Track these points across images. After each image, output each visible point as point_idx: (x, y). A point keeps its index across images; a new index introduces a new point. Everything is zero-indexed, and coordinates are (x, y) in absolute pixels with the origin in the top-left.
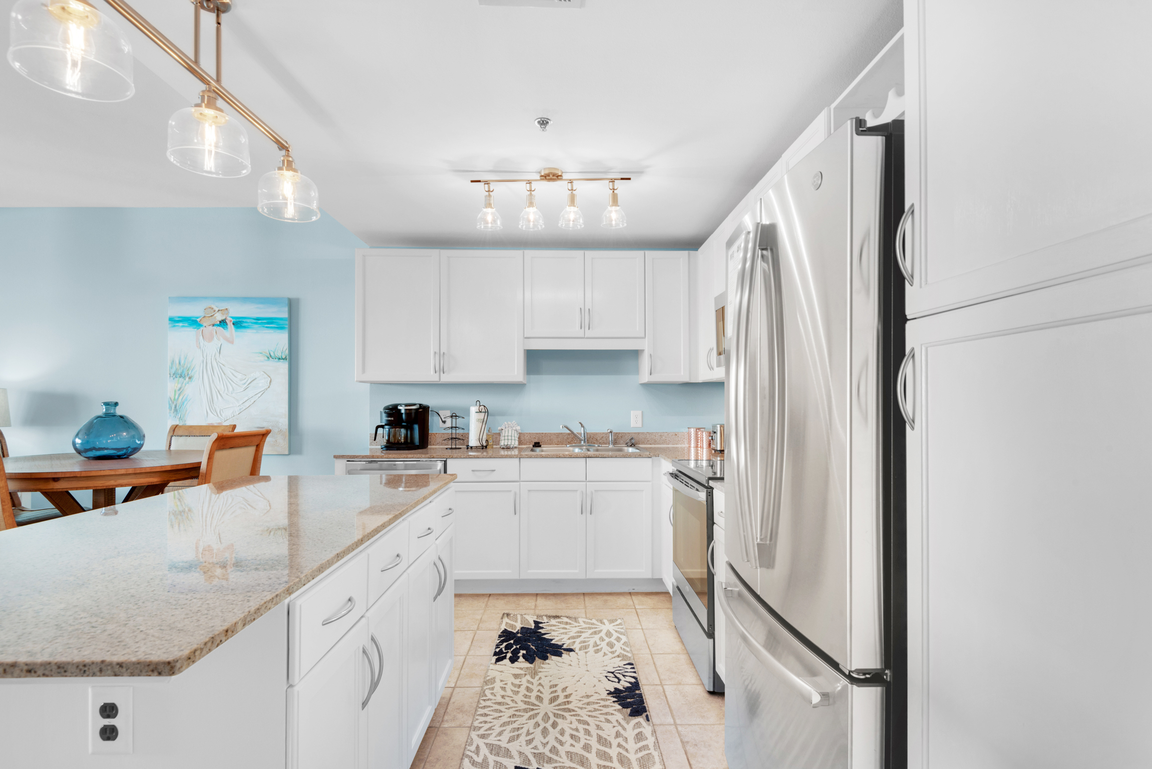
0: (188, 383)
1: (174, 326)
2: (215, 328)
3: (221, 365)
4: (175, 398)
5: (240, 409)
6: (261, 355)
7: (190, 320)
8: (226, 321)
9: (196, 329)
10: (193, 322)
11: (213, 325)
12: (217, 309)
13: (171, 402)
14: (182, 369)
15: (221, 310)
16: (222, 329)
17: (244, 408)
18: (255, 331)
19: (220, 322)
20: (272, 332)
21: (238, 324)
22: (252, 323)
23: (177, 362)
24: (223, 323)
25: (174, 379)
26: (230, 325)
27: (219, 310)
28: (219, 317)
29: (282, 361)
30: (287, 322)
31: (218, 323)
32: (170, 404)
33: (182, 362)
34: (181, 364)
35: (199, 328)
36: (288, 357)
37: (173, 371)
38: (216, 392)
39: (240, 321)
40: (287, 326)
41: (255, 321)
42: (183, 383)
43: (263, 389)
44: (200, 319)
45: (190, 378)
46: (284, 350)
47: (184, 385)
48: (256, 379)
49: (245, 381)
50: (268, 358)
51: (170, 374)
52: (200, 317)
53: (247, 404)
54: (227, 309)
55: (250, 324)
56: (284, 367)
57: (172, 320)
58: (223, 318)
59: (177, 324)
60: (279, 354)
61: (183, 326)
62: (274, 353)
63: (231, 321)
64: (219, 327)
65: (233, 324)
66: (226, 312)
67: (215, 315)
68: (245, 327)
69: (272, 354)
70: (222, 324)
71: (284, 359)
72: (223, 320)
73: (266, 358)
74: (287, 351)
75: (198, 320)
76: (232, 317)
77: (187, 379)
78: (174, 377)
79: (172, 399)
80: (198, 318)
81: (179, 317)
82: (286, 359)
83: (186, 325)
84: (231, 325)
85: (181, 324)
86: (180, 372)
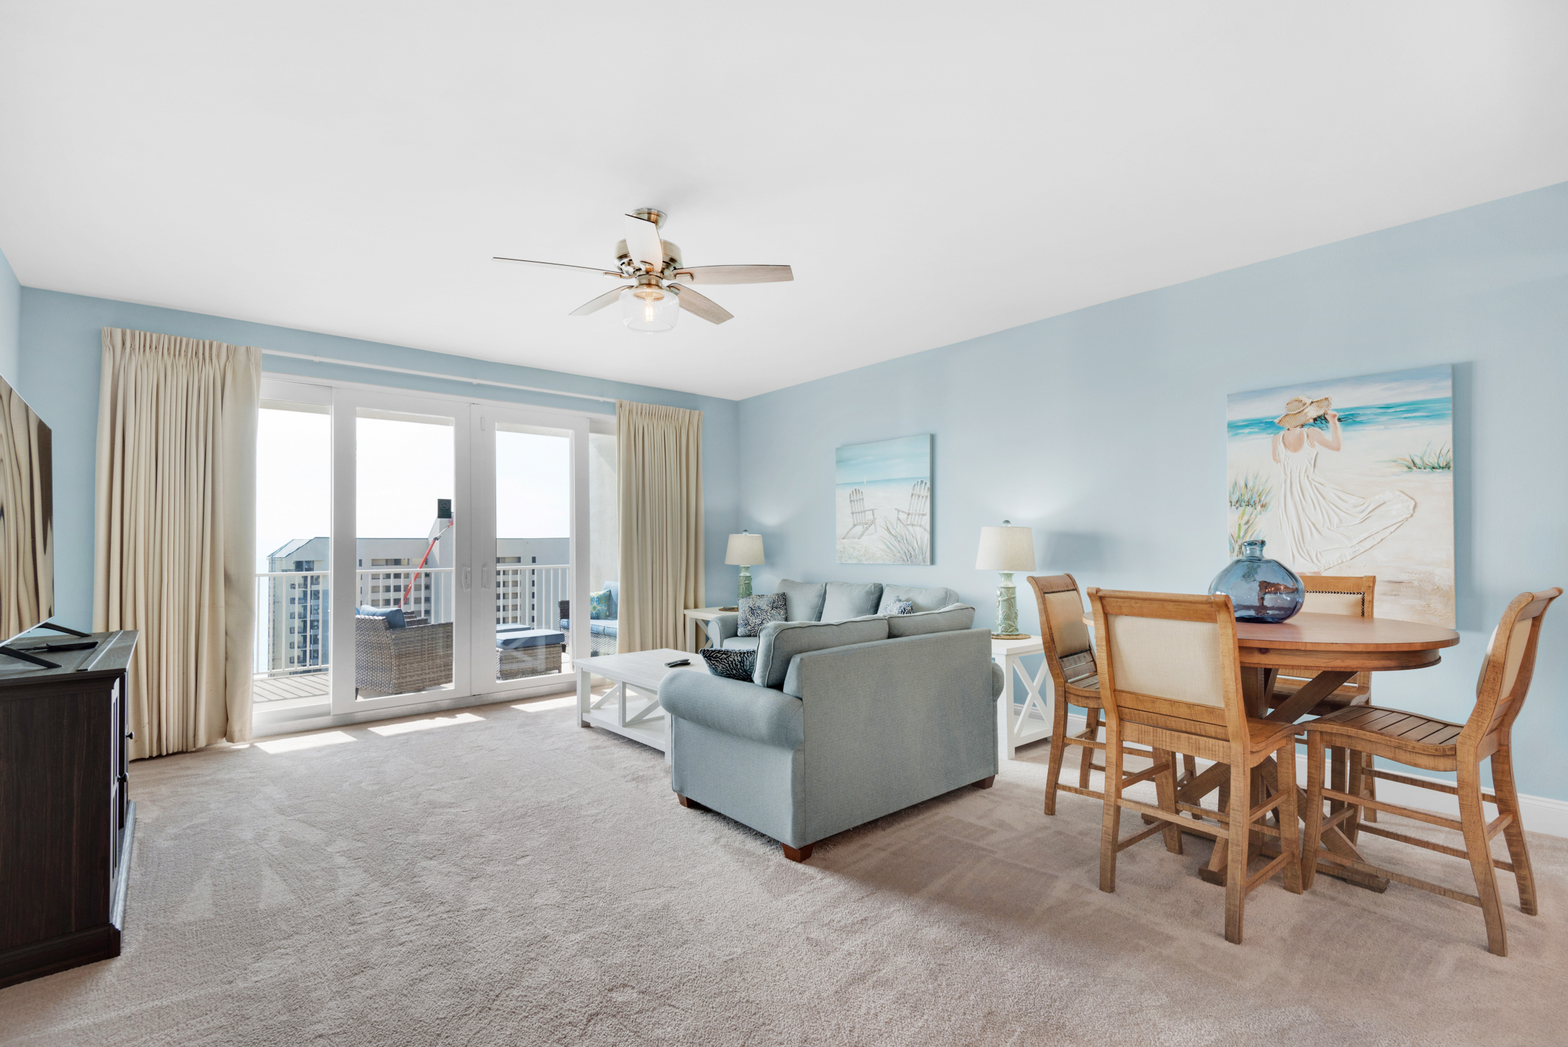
0: (1260, 513)
1: (1237, 434)
2: (1305, 429)
3: (1317, 484)
4: (1239, 535)
5: (1355, 552)
6: (1394, 464)
7: (1262, 423)
8: (1326, 416)
9: (1272, 435)
10: (1268, 425)
11: (1302, 426)
12: (1308, 402)
13: (1233, 541)
14: (1250, 493)
15: (1317, 402)
16: (1319, 430)
17: (1362, 550)
18: (1382, 427)
19: (1315, 420)
20: (1418, 424)
21: (1348, 419)
22: (1375, 414)
23: (1243, 484)
24: (1321, 420)
25: (1237, 508)
26: (1333, 422)
27: (1312, 403)
28: (1313, 412)
29: (1438, 471)
30: (1450, 406)
31: (1312, 421)
32: (1231, 544)
33: (1250, 485)
34: (1249, 487)
35: (1278, 433)
36: (1452, 465)
37: (1234, 499)
38: (1309, 525)
39: (1352, 415)
40: (1451, 412)
41: (1381, 411)
42: (1252, 514)
43: (1400, 519)
44: (1280, 418)
45: (1263, 506)
46: (1444, 452)
47: (1253, 516)
48: (1384, 503)
49: (1363, 507)
50: (1409, 468)
51: (1231, 502)
52: (1278, 417)
53: (1367, 544)
54: (1326, 399)
55: (1373, 417)
56: (1444, 482)
57: (1234, 427)
58: (1321, 413)
59: (1241, 431)
60: (1433, 461)
61: (1250, 433)
62: (1422, 459)
63: (1335, 416)
64: (1312, 428)
65: (1339, 420)
66: (1326, 403)
67: (1305, 411)
68: (1361, 422)
69: (1418, 461)
70: (1319, 422)
71: (1443, 468)
72: (1319, 417)
73: (1406, 469)
74: (1451, 454)
75: (1276, 421)
76: (1336, 410)
77: (1259, 508)
78: (1237, 505)
79: (1235, 538)
80: (1276, 418)
81: (1244, 421)
82: (1449, 468)
83: (1256, 430)
84: (1335, 424)
85: (1247, 430)
86: (1246, 499)
